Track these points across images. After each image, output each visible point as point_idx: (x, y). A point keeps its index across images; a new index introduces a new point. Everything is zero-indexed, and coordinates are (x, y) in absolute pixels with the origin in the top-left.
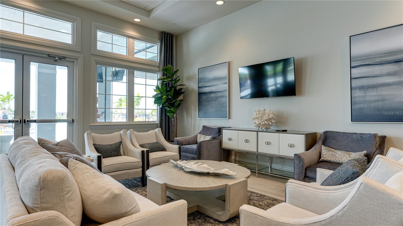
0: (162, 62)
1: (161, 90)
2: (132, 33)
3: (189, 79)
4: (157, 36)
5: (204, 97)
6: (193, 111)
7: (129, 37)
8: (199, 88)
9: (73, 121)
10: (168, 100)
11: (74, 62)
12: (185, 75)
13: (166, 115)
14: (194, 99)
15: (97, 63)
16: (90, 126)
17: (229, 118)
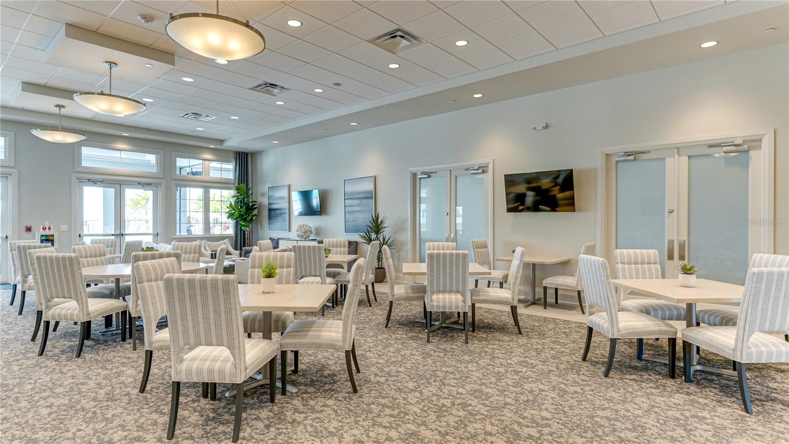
0: (237, 180)
1: (234, 207)
2: (207, 156)
3: (263, 195)
4: (232, 155)
5: (273, 213)
6: (265, 225)
7: (205, 160)
8: (269, 204)
9: (158, 234)
10: (241, 216)
11: (157, 186)
12: (260, 191)
13: (241, 228)
14: (265, 213)
15: (177, 186)
16: (172, 238)
17: (290, 231)
